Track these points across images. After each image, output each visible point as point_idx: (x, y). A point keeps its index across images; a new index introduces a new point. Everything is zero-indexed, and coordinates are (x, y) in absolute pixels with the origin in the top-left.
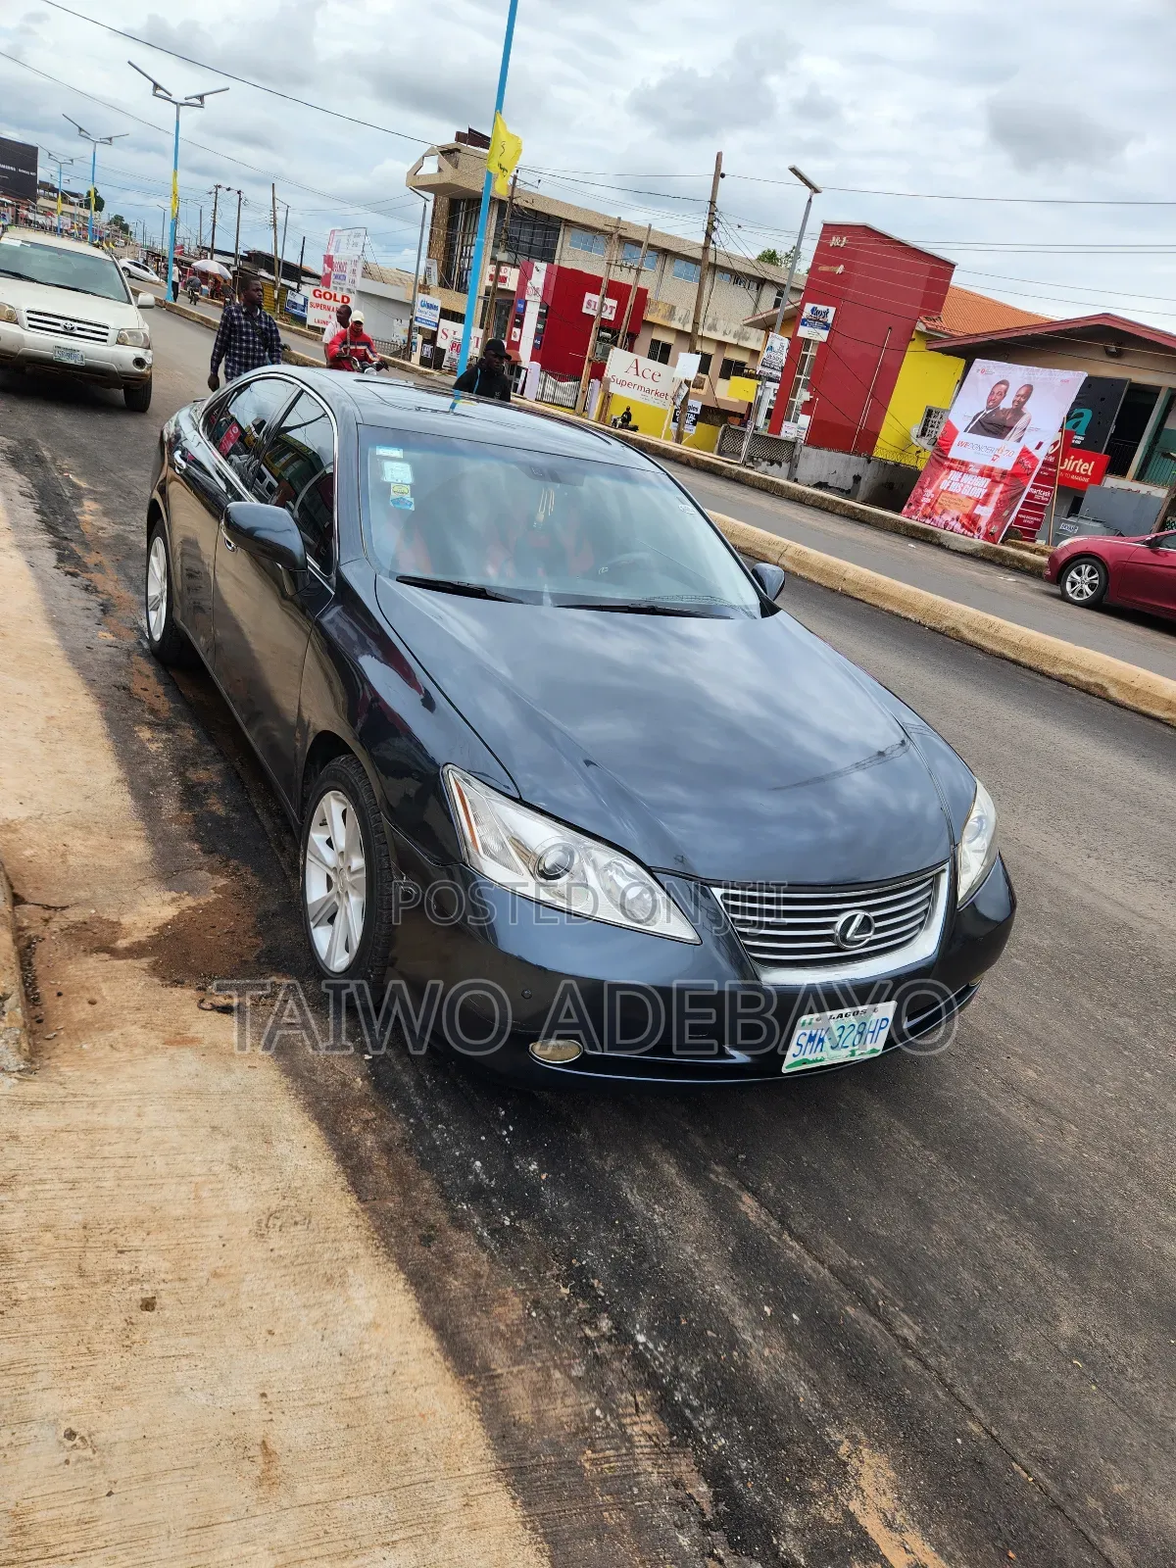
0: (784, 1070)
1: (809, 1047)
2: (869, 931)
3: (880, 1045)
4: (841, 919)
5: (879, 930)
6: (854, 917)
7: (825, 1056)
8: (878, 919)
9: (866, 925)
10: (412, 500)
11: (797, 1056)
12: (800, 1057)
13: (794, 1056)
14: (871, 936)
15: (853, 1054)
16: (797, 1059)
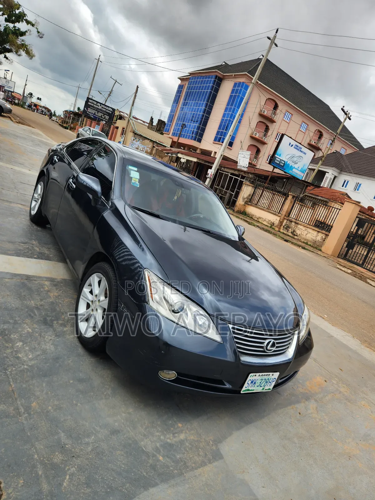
0: (242, 392)
1: (251, 385)
2: (274, 347)
3: (271, 387)
4: (267, 341)
5: (277, 347)
6: (270, 341)
7: (255, 389)
8: (277, 343)
9: (273, 345)
10: (139, 184)
11: (247, 387)
12: (247, 388)
13: (246, 387)
14: (274, 349)
15: (263, 390)
16: (247, 389)
